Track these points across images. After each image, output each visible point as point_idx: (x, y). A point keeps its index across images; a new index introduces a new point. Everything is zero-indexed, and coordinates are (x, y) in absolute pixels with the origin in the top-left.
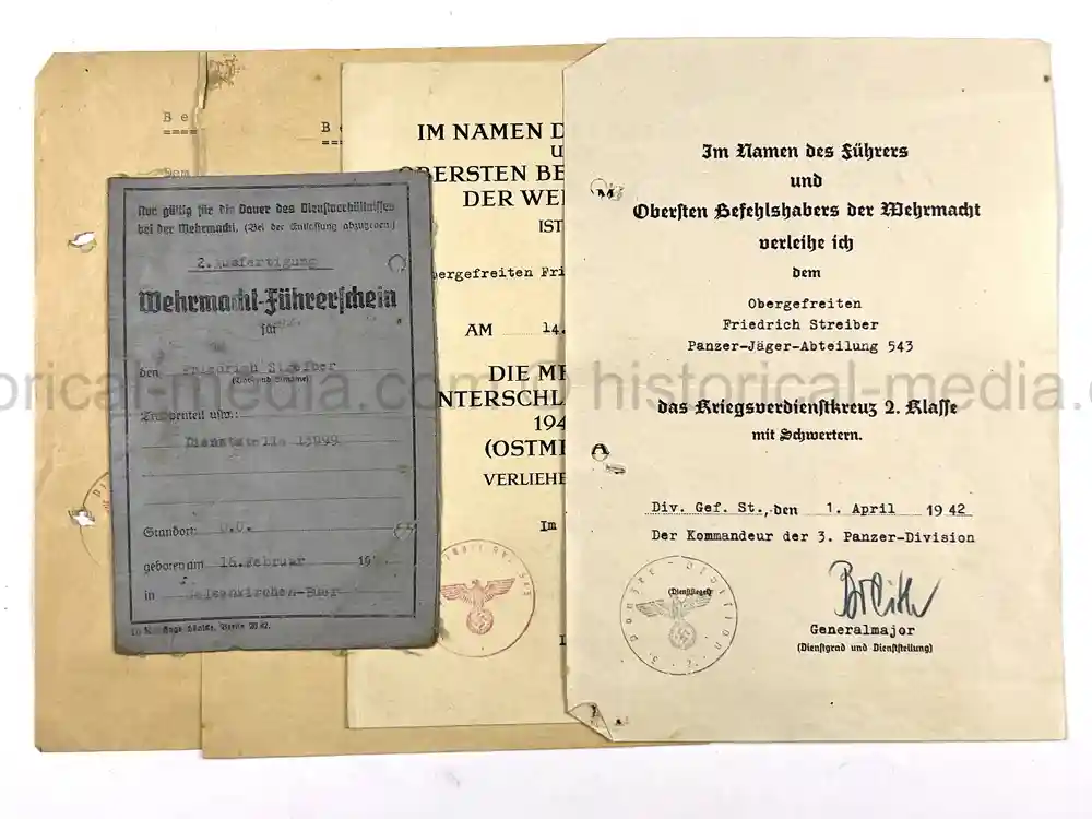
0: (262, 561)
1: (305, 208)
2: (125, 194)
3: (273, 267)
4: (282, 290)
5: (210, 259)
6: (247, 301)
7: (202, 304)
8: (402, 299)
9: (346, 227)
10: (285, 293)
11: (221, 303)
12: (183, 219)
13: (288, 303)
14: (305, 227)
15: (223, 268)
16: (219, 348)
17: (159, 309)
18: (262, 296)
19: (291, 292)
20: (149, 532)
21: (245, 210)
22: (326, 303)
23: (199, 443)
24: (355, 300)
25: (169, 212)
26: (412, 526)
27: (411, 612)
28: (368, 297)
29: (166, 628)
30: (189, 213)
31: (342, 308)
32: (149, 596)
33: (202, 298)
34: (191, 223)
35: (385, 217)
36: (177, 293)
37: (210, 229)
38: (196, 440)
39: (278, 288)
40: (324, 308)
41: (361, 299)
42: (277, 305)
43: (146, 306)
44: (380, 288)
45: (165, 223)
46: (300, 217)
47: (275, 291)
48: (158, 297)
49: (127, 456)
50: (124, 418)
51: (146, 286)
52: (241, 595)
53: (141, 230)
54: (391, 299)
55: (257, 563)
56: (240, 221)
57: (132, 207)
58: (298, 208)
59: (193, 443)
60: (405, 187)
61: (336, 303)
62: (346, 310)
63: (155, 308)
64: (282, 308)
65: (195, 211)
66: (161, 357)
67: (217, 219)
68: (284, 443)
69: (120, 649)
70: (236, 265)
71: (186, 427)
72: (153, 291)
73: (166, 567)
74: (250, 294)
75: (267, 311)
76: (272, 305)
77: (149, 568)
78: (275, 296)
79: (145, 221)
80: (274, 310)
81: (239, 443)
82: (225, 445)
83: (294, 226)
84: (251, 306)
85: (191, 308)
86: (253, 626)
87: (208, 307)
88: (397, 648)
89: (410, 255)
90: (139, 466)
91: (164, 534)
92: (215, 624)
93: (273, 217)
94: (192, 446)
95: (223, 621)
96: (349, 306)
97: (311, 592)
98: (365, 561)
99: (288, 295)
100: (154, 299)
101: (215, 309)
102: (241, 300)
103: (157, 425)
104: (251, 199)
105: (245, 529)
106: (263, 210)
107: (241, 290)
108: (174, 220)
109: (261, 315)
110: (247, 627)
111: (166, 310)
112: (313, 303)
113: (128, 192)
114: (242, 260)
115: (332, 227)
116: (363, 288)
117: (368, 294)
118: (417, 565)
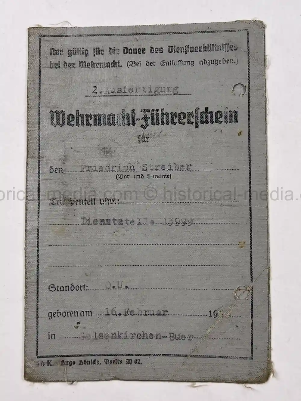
0: (136, 312)
1: (171, 49)
2: (40, 39)
3: (147, 93)
4: (153, 110)
5: (101, 88)
6: (128, 118)
7: (95, 120)
8: (242, 116)
9: (201, 63)
10: (155, 112)
11: (109, 119)
12: (82, 58)
13: (158, 119)
14: (172, 63)
15: (111, 94)
16: (107, 152)
17: (64, 124)
18: (139, 114)
19: (160, 112)
20: (52, 288)
21: (127, 51)
22: (186, 120)
23: (91, 222)
24: (207, 117)
25: (72, 52)
26: (249, 289)
27: (249, 354)
28: (216, 116)
29: (63, 361)
30: (87, 54)
31: (197, 123)
32: (52, 337)
33: (95, 116)
34: (88, 61)
35: (231, 55)
36: (77, 112)
37: (102, 65)
38: (89, 220)
39: (151, 109)
40: (184, 124)
41: (212, 117)
42: (150, 121)
43: (55, 122)
44: (226, 108)
45: (69, 60)
46: (167, 56)
47: (148, 111)
48: (64, 114)
49: (38, 231)
50: (37, 203)
51: (55, 107)
52: (120, 337)
53: (51, 65)
54: (234, 117)
55: (132, 313)
56: (123, 59)
57: (46, 49)
58: (166, 49)
59: (87, 222)
60: (246, 33)
61: (192, 120)
62: (200, 125)
63: (61, 122)
64: (153, 124)
65: (91, 52)
66: (65, 159)
67: (107, 58)
68: (152, 223)
69: (29, 377)
70: (121, 92)
71: (82, 210)
72: (60, 110)
73: (64, 314)
74: (130, 113)
75: (142, 126)
76: (146, 121)
77: (51, 315)
78: (149, 114)
79: (55, 59)
80: (147, 125)
81: (120, 223)
82: (110, 224)
83: (163, 63)
84: (131, 122)
85: (88, 124)
86: (129, 362)
87: (100, 123)
88: (238, 382)
89: (249, 83)
90: (47, 238)
91: (64, 289)
92: (101, 359)
93: (148, 56)
94: (86, 224)
95: (106, 357)
96: (202, 122)
97: (173, 337)
98: (213, 314)
99: (157, 114)
100: (61, 115)
101: (105, 124)
102: (123, 117)
103: (60, 208)
104: (133, 43)
105: (124, 287)
106: (141, 51)
107: (123, 110)
108: (75, 59)
109: (137, 129)
110: (124, 362)
111: (69, 124)
112: (176, 120)
113: (42, 38)
114: (125, 88)
115: (192, 64)
116: (213, 109)
117: (217, 113)
118: (253, 319)
